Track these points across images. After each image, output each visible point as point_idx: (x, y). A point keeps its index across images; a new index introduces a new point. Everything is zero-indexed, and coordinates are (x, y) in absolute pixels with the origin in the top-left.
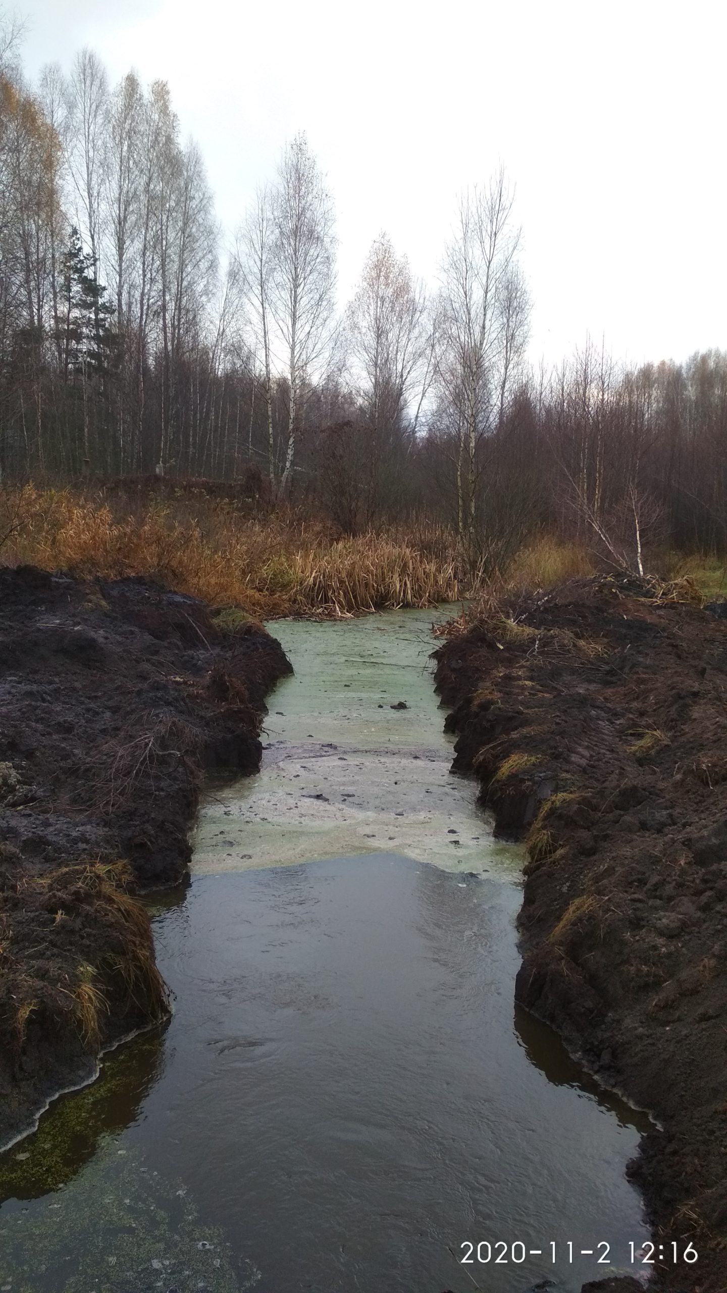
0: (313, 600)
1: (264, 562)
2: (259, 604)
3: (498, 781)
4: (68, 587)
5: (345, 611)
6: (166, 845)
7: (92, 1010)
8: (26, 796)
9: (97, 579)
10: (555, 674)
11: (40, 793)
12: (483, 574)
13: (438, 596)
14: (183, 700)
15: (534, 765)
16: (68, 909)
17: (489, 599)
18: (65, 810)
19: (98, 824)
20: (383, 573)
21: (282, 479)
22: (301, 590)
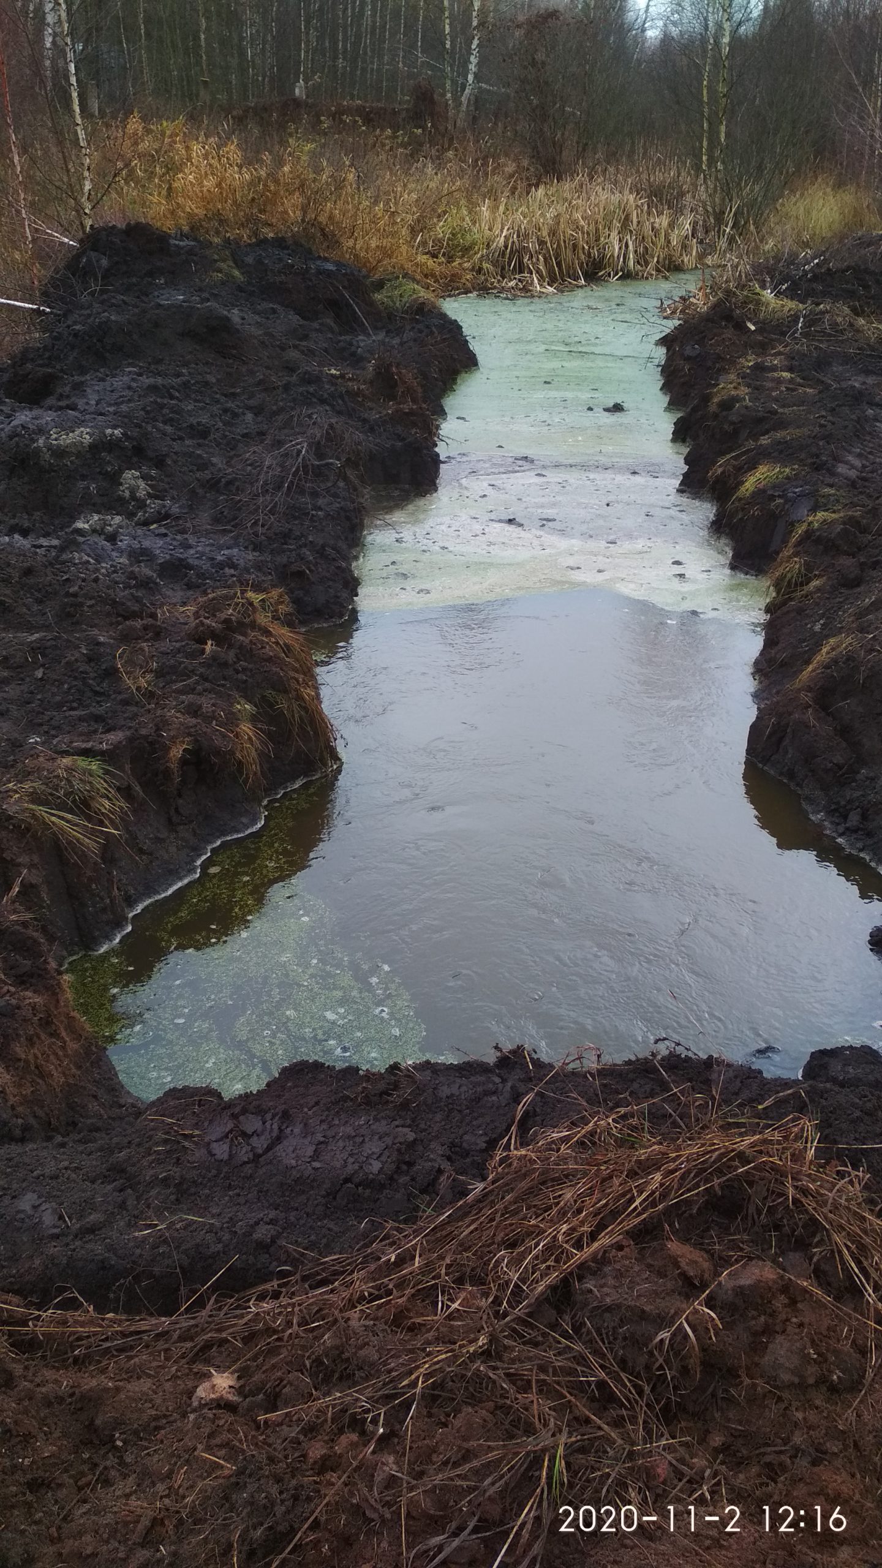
0: (503, 268)
1: (439, 216)
2: (433, 275)
3: (740, 499)
4: (191, 252)
5: (545, 284)
6: (327, 575)
7: (254, 753)
8: (159, 513)
9: (227, 241)
10: (822, 363)
11: (175, 510)
12: (732, 229)
13: (670, 262)
14: (341, 396)
15: (788, 478)
16: (218, 639)
17: (738, 264)
18: (206, 530)
19: (246, 548)
20: (597, 230)
21: (463, 99)
22: (488, 255)
